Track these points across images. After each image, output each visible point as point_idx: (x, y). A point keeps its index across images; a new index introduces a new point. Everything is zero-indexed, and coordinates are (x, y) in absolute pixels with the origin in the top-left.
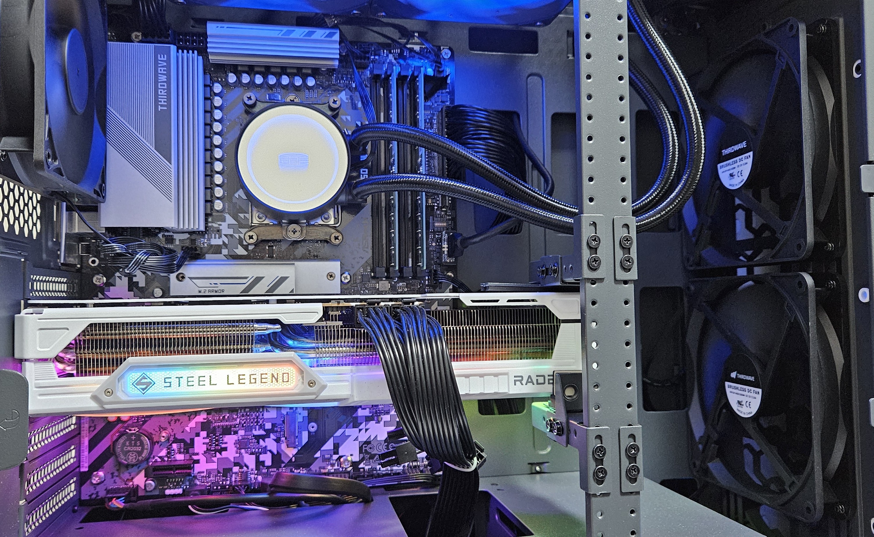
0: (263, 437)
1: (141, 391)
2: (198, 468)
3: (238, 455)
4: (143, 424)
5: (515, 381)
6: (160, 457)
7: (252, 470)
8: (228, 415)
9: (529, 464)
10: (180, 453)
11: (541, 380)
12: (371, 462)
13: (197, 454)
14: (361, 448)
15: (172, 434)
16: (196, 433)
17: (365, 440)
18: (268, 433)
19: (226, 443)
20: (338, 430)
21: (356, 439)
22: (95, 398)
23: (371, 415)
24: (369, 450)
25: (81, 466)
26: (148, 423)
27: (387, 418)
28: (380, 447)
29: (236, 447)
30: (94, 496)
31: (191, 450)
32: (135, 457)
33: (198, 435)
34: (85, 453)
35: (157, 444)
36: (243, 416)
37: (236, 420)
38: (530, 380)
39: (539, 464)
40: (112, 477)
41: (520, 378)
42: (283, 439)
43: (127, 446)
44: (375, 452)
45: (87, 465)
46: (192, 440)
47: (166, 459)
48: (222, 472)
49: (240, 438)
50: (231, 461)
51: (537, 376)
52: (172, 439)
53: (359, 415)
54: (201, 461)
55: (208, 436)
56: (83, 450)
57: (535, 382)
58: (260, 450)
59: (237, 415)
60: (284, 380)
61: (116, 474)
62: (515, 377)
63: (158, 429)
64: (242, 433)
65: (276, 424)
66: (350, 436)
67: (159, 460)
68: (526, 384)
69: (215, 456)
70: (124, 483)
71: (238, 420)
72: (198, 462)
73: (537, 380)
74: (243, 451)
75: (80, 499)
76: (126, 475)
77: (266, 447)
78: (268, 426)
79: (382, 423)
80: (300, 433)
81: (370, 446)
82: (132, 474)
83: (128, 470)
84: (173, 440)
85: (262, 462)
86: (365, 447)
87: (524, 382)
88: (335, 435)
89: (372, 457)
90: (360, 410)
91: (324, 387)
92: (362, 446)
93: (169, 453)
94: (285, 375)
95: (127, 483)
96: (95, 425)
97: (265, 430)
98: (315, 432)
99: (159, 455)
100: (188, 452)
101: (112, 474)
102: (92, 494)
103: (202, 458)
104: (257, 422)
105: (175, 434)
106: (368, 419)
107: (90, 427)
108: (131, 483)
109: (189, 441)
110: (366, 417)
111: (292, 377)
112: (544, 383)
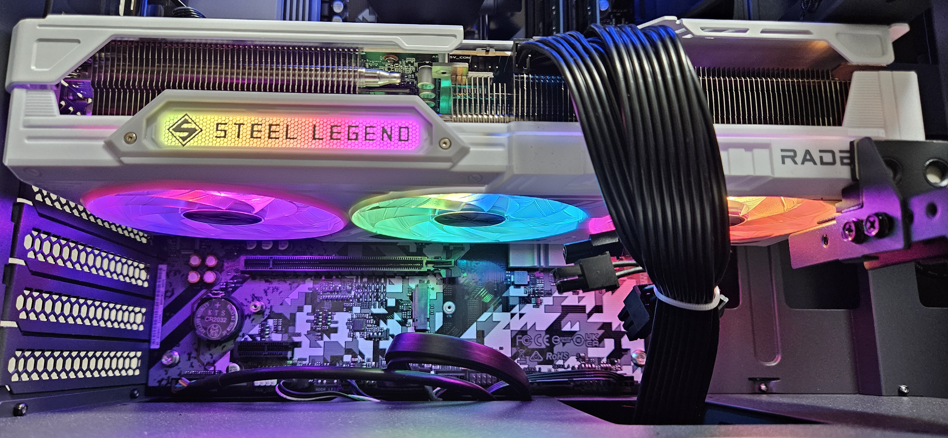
0: (384, 318)
1: (181, 140)
2: (298, 353)
3: (350, 339)
4: (233, 291)
5: (783, 157)
6: (251, 336)
7: (369, 360)
8: (340, 286)
9: (750, 379)
10: (277, 331)
11: (828, 158)
12: (528, 360)
13: (299, 335)
14: (513, 340)
15: (269, 306)
16: (298, 307)
17: (519, 329)
18: (391, 311)
19: (336, 322)
20: (483, 313)
21: (508, 326)
22: (110, 146)
23: (527, 295)
24: (524, 343)
25: (152, 341)
26: (238, 290)
27: (547, 301)
28: (540, 340)
29: (348, 328)
30: (164, 383)
31: (291, 329)
32: (217, 330)
33: (301, 309)
34: (158, 326)
35: (248, 318)
36: (358, 288)
37: (350, 292)
38: (808, 157)
39: (766, 381)
40: (189, 359)
41: (792, 154)
42: (410, 321)
43: (210, 316)
44: (533, 346)
45: (158, 340)
46: (293, 316)
47: (259, 339)
48: (329, 361)
49: (355, 317)
50: (342, 347)
51: (821, 151)
52: (267, 312)
53: (511, 295)
54: (303, 345)
55: (313, 312)
56: (156, 321)
57: (818, 161)
58: (380, 334)
59: (351, 286)
60: (402, 138)
61: (194, 354)
62: (782, 150)
63: (250, 299)
64: (357, 310)
65: (401, 300)
66: (499, 322)
67: (250, 339)
68: (803, 163)
69: (322, 339)
70: (203, 367)
71: (353, 293)
72: (298, 345)
73: (821, 158)
74: (358, 334)
75: (146, 384)
76: (206, 358)
77: (388, 330)
78: (391, 303)
79: (542, 307)
80: (432, 314)
81: (525, 337)
82: (214, 356)
83: (209, 350)
84: (268, 314)
85: (381, 350)
86: (520, 338)
87: (799, 159)
88: (479, 320)
89: (529, 353)
90: (512, 288)
91: (464, 151)
92: (515, 337)
93: (262, 331)
94: (402, 130)
95: (206, 367)
96: (173, 289)
97: (387, 308)
98: (453, 314)
99: (251, 333)
100: (286, 332)
101: (189, 354)
102: (162, 380)
103: (305, 341)
104: (377, 297)
105: (271, 307)
106: (524, 301)
107: (166, 292)
108: (212, 368)
109: (288, 317)
110: (520, 297)
111: (414, 136)
112: (834, 163)
